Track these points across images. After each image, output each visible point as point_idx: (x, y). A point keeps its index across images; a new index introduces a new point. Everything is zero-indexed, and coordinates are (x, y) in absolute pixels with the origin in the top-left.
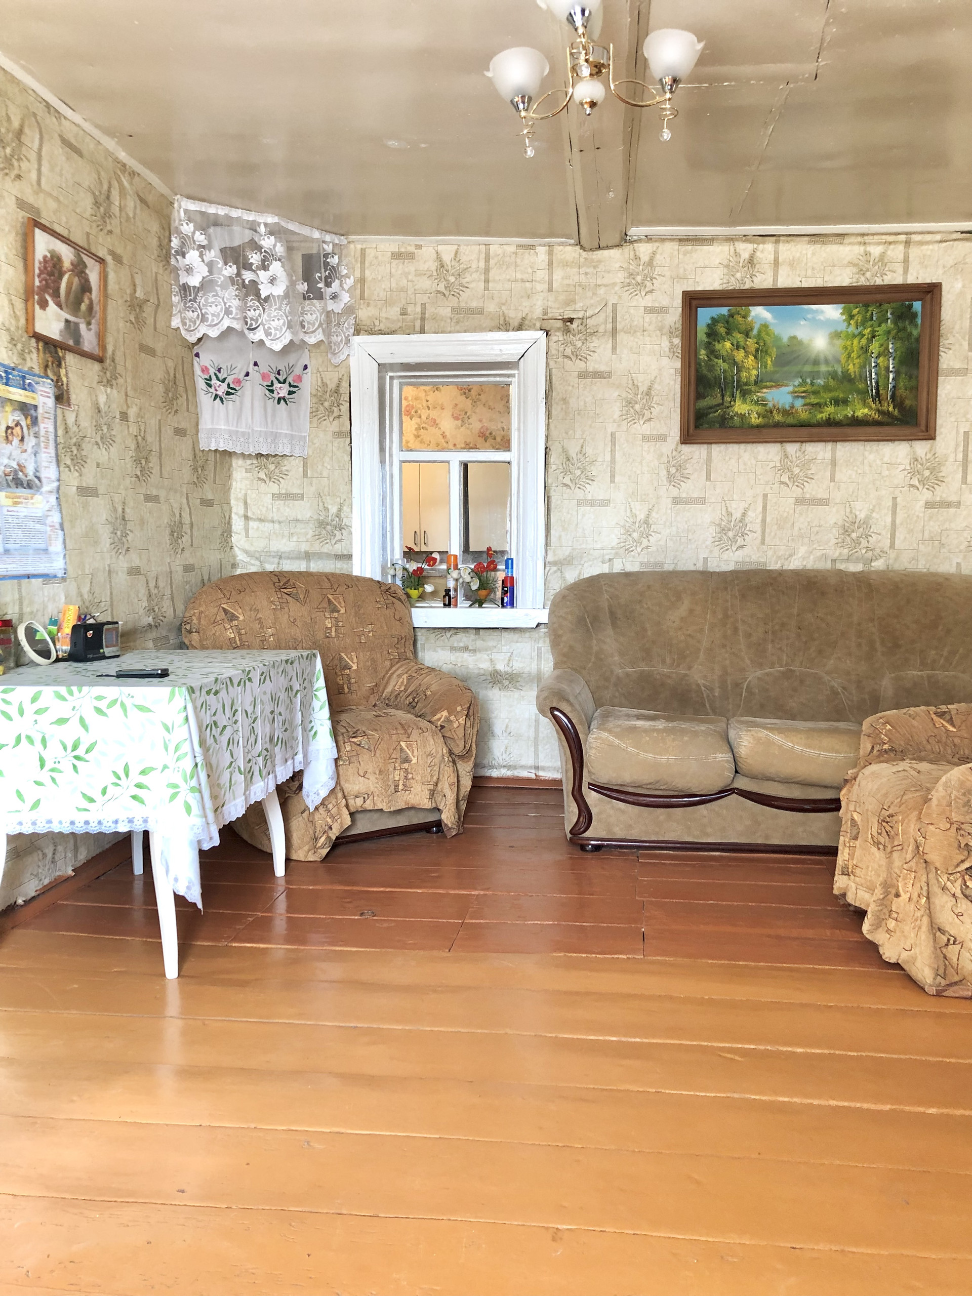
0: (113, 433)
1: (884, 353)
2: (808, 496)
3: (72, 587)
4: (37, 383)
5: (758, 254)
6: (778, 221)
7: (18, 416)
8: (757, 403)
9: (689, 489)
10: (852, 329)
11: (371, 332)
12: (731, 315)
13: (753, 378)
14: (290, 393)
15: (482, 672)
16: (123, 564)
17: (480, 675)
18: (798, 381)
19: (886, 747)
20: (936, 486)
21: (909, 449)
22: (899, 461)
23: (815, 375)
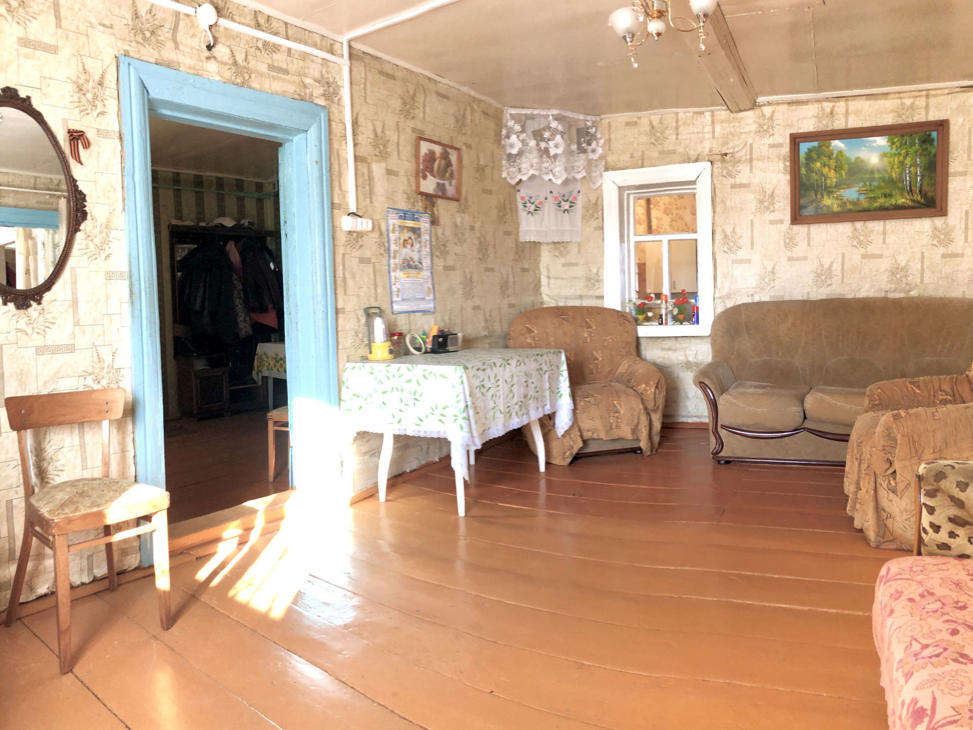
0: (465, 237)
1: (914, 164)
2: (869, 253)
3: (438, 316)
4: (421, 217)
5: (836, 109)
6: (848, 87)
7: (411, 234)
8: (837, 198)
9: (798, 251)
10: (894, 151)
11: (614, 169)
12: (820, 147)
13: (834, 183)
14: (571, 207)
15: (680, 362)
16: (470, 304)
17: (678, 364)
18: (861, 184)
19: (876, 403)
20: (948, 245)
21: (931, 222)
22: (925, 230)
23: (872, 180)
